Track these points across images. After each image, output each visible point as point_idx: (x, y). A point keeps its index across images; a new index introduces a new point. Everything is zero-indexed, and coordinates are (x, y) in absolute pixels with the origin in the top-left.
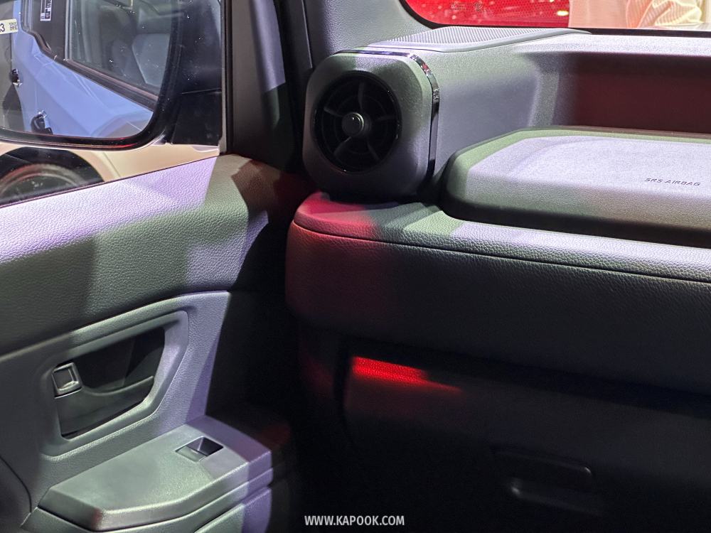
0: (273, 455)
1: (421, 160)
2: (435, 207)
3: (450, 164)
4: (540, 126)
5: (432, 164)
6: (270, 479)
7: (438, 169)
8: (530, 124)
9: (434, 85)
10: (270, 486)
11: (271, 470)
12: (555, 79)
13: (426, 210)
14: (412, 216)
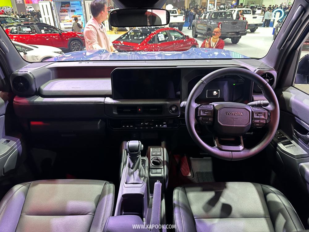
0: (20, 139)
1: (34, 89)
2: (38, 96)
3: (39, 88)
4: (53, 79)
5: (36, 89)
6: (20, 143)
7: (38, 90)
8: (51, 79)
9: (33, 76)
10: (21, 144)
11: (21, 145)
12: (54, 71)
13: (37, 97)
14: (35, 98)
